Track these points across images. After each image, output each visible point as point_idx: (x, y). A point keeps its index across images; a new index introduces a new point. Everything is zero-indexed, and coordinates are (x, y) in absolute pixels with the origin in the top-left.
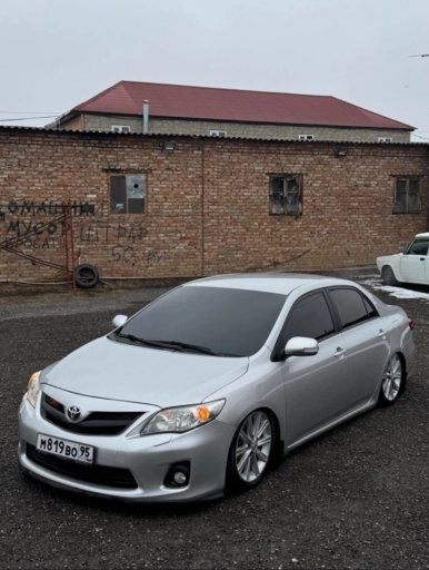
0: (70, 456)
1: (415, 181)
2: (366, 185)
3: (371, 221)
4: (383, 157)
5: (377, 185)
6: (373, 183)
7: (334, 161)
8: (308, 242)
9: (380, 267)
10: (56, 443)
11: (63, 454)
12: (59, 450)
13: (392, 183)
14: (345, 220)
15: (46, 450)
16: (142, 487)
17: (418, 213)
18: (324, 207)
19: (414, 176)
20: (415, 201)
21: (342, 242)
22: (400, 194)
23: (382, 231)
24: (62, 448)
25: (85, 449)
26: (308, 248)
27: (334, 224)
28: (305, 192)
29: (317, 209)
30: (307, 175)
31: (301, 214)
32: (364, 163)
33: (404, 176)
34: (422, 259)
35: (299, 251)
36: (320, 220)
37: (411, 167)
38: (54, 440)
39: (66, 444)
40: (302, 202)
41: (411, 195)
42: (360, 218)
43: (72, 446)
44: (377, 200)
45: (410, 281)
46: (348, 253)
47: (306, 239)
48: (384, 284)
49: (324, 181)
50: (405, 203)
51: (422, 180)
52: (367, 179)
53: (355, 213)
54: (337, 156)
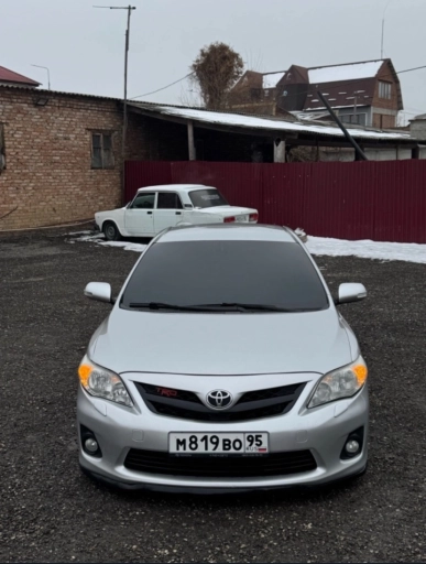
0: (232, 451)
1: (107, 135)
2: (65, 139)
3: (73, 176)
4: (78, 109)
5: (76, 138)
6: (72, 136)
7: (33, 110)
8: (14, 198)
9: (100, 223)
10: (205, 438)
11: (220, 450)
12: (211, 446)
13: (88, 136)
14: (49, 175)
15: (188, 450)
16: (323, 465)
17: (112, 168)
18: (27, 161)
19: (106, 131)
20: (109, 156)
21: (48, 198)
22: (96, 149)
23: (84, 187)
24: (217, 443)
25: (254, 438)
26: (15, 205)
27: (39, 178)
28: (7, 143)
29: (20, 163)
30: (7, 124)
31: (5, 168)
32: (61, 114)
33: (98, 131)
34: (149, 213)
35: (5, 209)
36: (25, 174)
37: (104, 121)
38: (200, 437)
39: (221, 437)
40: (5, 155)
41: (105, 150)
42: (63, 173)
43: (232, 438)
44: (77, 154)
45: (136, 235)
46: (54, 210)
47: (13, 195)
48: (105, 239)
49: (25, 132)
50: (100, 158)
51: (113, 135)
52: (66, 132)
53: (57, 167)
54: (36, 105)
